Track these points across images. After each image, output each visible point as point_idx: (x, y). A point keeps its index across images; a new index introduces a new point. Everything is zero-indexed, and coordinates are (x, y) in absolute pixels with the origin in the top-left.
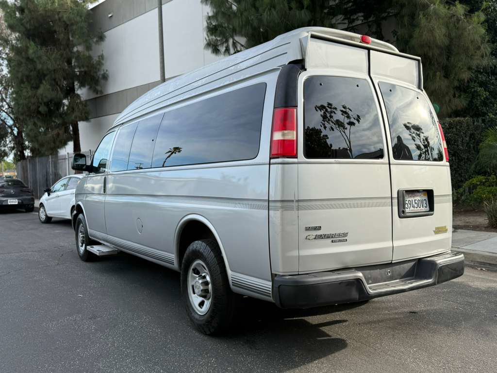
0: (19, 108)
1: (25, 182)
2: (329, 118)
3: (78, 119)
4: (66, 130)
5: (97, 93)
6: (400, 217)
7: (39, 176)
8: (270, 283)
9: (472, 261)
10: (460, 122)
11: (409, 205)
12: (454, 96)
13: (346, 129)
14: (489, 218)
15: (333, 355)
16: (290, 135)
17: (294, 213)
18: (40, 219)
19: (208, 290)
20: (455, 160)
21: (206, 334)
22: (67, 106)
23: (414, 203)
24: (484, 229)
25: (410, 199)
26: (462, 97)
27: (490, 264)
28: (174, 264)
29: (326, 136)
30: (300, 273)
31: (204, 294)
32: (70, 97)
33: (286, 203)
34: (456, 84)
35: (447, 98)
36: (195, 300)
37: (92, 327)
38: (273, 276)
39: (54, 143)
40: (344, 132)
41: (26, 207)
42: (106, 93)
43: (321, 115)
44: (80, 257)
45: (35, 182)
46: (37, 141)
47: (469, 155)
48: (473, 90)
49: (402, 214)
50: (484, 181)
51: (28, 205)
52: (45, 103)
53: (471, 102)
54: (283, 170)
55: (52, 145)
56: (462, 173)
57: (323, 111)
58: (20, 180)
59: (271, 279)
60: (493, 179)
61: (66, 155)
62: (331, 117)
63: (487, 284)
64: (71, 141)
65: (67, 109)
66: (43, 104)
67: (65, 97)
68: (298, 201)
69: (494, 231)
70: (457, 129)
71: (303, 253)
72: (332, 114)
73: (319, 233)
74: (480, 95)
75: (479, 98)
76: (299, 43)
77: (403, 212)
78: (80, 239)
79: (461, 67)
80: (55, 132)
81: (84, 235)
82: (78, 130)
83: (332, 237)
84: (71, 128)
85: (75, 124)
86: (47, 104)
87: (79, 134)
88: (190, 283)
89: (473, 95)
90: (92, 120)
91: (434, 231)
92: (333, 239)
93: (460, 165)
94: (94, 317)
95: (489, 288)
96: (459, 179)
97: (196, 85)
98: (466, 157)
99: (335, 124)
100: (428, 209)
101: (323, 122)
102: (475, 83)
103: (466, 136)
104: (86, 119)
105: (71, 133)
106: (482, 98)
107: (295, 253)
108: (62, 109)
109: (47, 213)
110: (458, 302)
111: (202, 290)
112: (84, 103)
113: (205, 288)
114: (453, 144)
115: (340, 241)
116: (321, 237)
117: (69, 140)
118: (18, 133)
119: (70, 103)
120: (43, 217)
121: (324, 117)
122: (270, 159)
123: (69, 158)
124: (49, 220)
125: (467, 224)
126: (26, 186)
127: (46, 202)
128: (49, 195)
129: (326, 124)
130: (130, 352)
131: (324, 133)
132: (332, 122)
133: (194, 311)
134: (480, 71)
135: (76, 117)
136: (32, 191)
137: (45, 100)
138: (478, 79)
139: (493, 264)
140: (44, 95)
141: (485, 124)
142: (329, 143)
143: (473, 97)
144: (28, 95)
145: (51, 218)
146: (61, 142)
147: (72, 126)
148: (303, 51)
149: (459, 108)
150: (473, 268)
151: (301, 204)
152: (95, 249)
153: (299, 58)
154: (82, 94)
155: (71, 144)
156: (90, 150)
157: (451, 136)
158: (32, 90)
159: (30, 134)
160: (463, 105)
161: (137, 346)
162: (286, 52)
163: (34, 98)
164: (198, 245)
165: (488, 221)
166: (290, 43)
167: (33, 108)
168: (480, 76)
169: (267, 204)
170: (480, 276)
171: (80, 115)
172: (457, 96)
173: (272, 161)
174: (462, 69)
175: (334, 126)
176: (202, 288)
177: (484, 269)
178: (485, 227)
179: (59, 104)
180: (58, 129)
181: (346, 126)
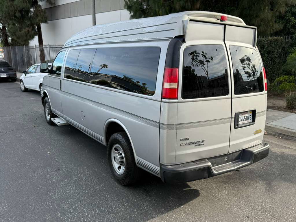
0: (3, 13)
1: (10, 63)
2: (195, 59)
3: (40, 21)
4: (34, 28)
5: (52, 5)
6: (235, 128)
7: (18, 58)
8: (159, 168)
9: (274, 132)
10: (277, 40)
11: (241, 120)
12: (276, 22)
13: (205, 65)
14: (287, 103)
15: (192, 201)
16: (174, 86)
17: (174, 131)
18: (21, 89)
19: (123, 161)
20: (272, 63)
21: (122, 185)
22: (33, 12)
23: (244, 118)
24: (283, 109)
25: (242, 116)
26: (280, 23)
27: (284, 135)
28: (104, 142)
29: (194, 70)
30: (176, 164)
31: (121, 164)
32: (35, 7)
33: (170, 126)
34: (278, 14)
35: (271, 24)
36: (116, 165)
37: (57, 177)
38: (161, 165)
39: (26, 36)
40: (204, 67)
41: (12, 79)
42: (57, 5)
43: (191, 58)
44: (47, 122)
45: (16, 61)
46: (16, 35)
47: (280, 60)
48: (287, 18)
49: (236, 126)
50: (287, 79)
51: (13, 78)
52: (19, 11)
53: (286, 25)
54: (169, 107)
55: (25, 38)
56: (274, 71)
57: (192, 56)
58: (7, 62)
59: (159, 166)
60: (293, 78)
61: (34, 46)
62: (197, 59)
63: (281, 150)
64: (37, 35)
65: (33, 14)
66: (18, 11)
67: (32, 6)
68: (177, 124)
69: (289, 112)
70: (274, 44)
71: (178, 153)
72: (197, 57)
73: (188, 142)
74: (291, 21)
75: (290, 23)
76: (182, 23)
77: (237, 125)
78: (47, 112)
79: (281, 4)
80: (27, 29)
81: (49, 110)
82: (41, 29)
83: (195, 143)
84: (36, 27)
85: (39, 25)
86: (21, 11)
87: (41, 31)
88: (113, 155)
89: (287, 21)
90: (49, 22)
91: (254, 133)
92: (196, 144)
93: (274, 66)
94: (58, 170)
95: (282, 152)
96: (273, 75)
97: (116, 34)
98: (278, 62)
99: (198, 63)
100: (252, 120)
101: (192, 62)
102: (289, 13)
103: (279, 49)
104: (45, 22)
105: (37, 30)
106: (293, 24)
107: (174, 154)
108: (30, 15)
109: (25, 86)
110: (263, 163)
111: (120, 162)
112: (44, 11)
113: (122, 160)
114: (271, 54)
115: (200, 145)
116: (189, 144)
117: (36, 35)
118: (3, 27)
119: (35, 11)
120: (23, 88)
121: (193, 59)
122: (162, 98)
123: (36, 48)
124: (26, 90)
125: (274, 105)
126: (11, 66)
127: (24, 79)
128: (25, 75)
129: (194, 63)
130: (80, 197)
131: (193, 68)
132: (197, 62)
133: (115, 171)
134: (293, 6)
135: (39, 20)
136: (15, 69)
137: (19, 9)
138: (291, 11)
139: (286, 135)
140: (18, 5)
141: (292, 40)
142: (195, 74)
143: (287, 23)
144: (8, 5)
145: (27, 89)
146: (30, 36)
147: (37, 26)
148: (184, 29)
149: (278, 30)
150: (274, 136)
151: (178, 126)
152: (56, 121)
153: (182, 34)
154: (42, 5)
155: (36, 38)
156: (49, 44)
157: (270, 49)
158: (10, 2)
159: (11, 30)
160: (280, 28)
161: (84, 193)
162: (173, 29)
163: (12, 7)
164: (117, 136)
165: (286, 104)
166: (176, 23)
167: (11, 13)
168: (293, 9)
169: (159, 124)
170: (278, 143)
171: (41, 19)
172: (277, 22)
173: (163, 100)
174: (282, 5)
175: (198, 64)
176: (120, 160)
177: (281, 137)
178: (284, 109)
179: (28, 11)
180: (28, 28)
181: (205, 63)
